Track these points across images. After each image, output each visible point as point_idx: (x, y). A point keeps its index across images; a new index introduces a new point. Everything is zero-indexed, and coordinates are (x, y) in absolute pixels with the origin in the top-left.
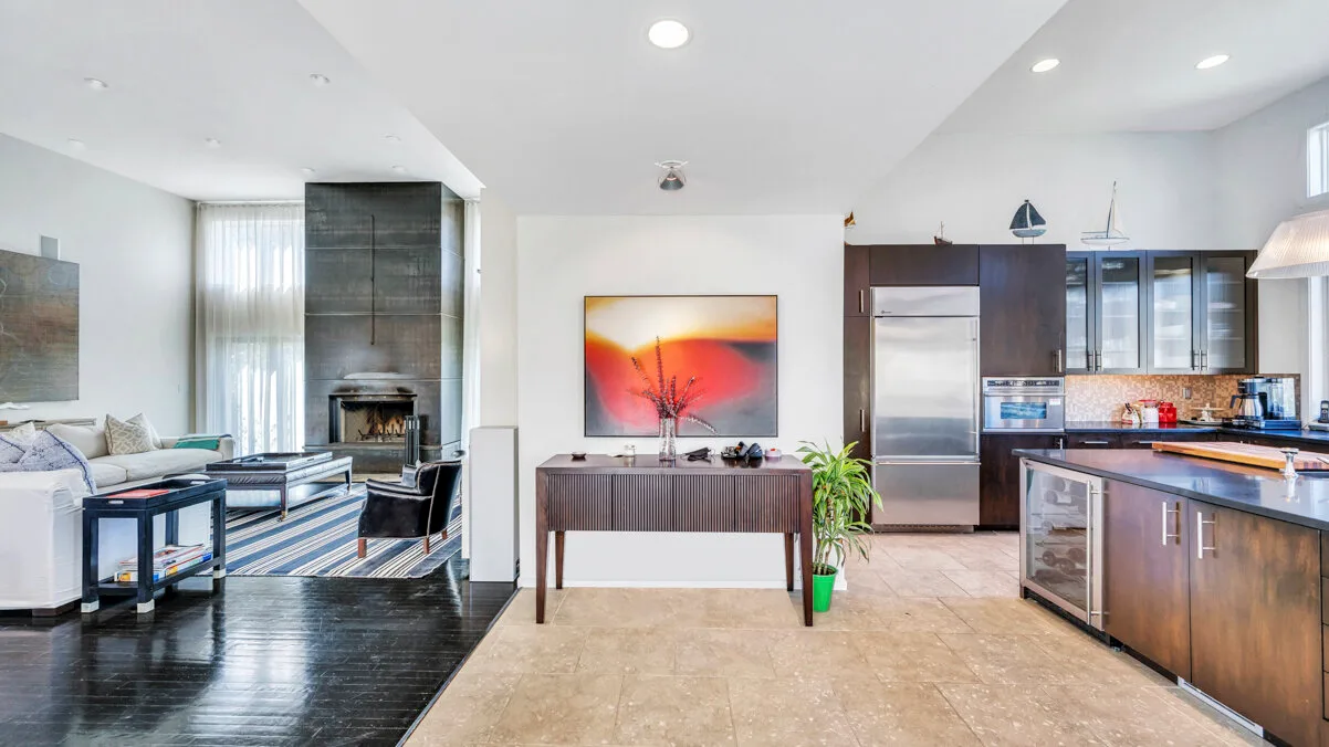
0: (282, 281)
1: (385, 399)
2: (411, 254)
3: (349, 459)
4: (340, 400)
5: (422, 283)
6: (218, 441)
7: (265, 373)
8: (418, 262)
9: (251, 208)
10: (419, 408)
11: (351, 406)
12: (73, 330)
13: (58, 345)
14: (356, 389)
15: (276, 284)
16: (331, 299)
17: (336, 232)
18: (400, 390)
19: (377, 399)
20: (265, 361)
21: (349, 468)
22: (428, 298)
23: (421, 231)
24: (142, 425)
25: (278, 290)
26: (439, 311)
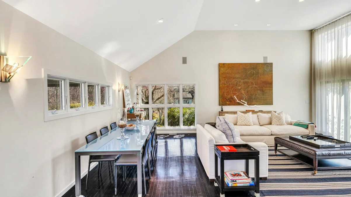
0: (347, 52)
6: (308, 125)
7: (339, 96)
9: (333, 23)
12: (271, 84)
13: (267, 88)
20: (339, 91)
24: (282, 115)
25: (345, 57)
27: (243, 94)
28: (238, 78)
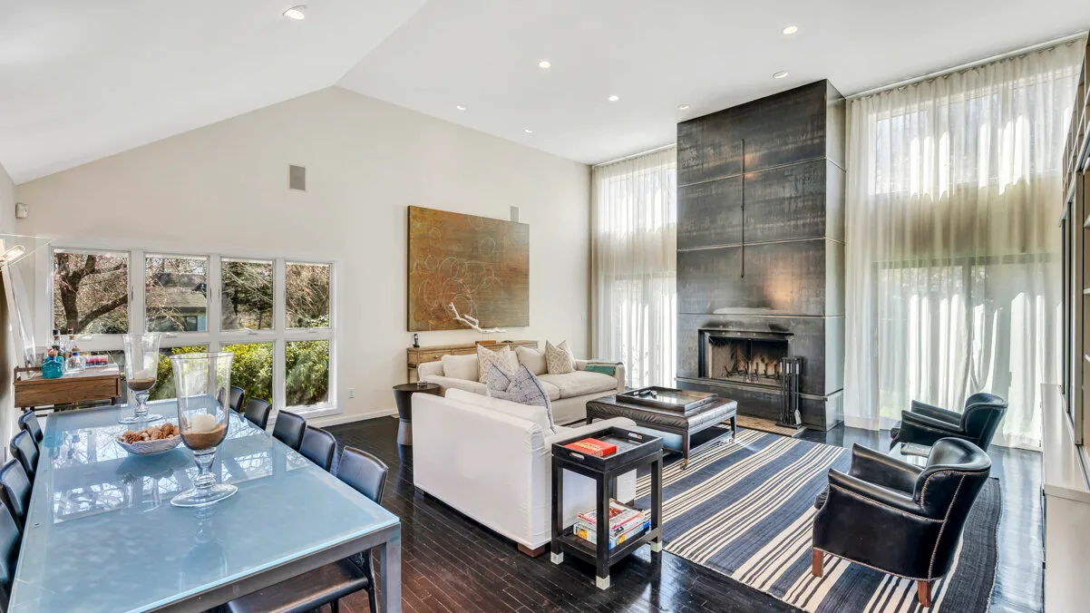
0: (653, 222)
1: (754, 336)
2: (786, 174)
3: (734, 404)
4: (707, 335)
5: (800, 205)
6: (614, 370)
7: (640, 306)
8: (796, 180)
9: (630, 162)
10: (797, 348)
11: (718, 341)
12: (526, 275)
13: (517, 286)
14: (725, 325)
15: (649, 227)
16: (702, 233)
17: (705, 166)
18: (772, 327)
19: (744, 336)
20: (640, 294)
21: (733, 414)
22: (808, 221)
23: (800, 144)
24: (566, 350)
25: (650, 230)
26: (824, 234)
27: (469, 299)
28: (459, 254)
